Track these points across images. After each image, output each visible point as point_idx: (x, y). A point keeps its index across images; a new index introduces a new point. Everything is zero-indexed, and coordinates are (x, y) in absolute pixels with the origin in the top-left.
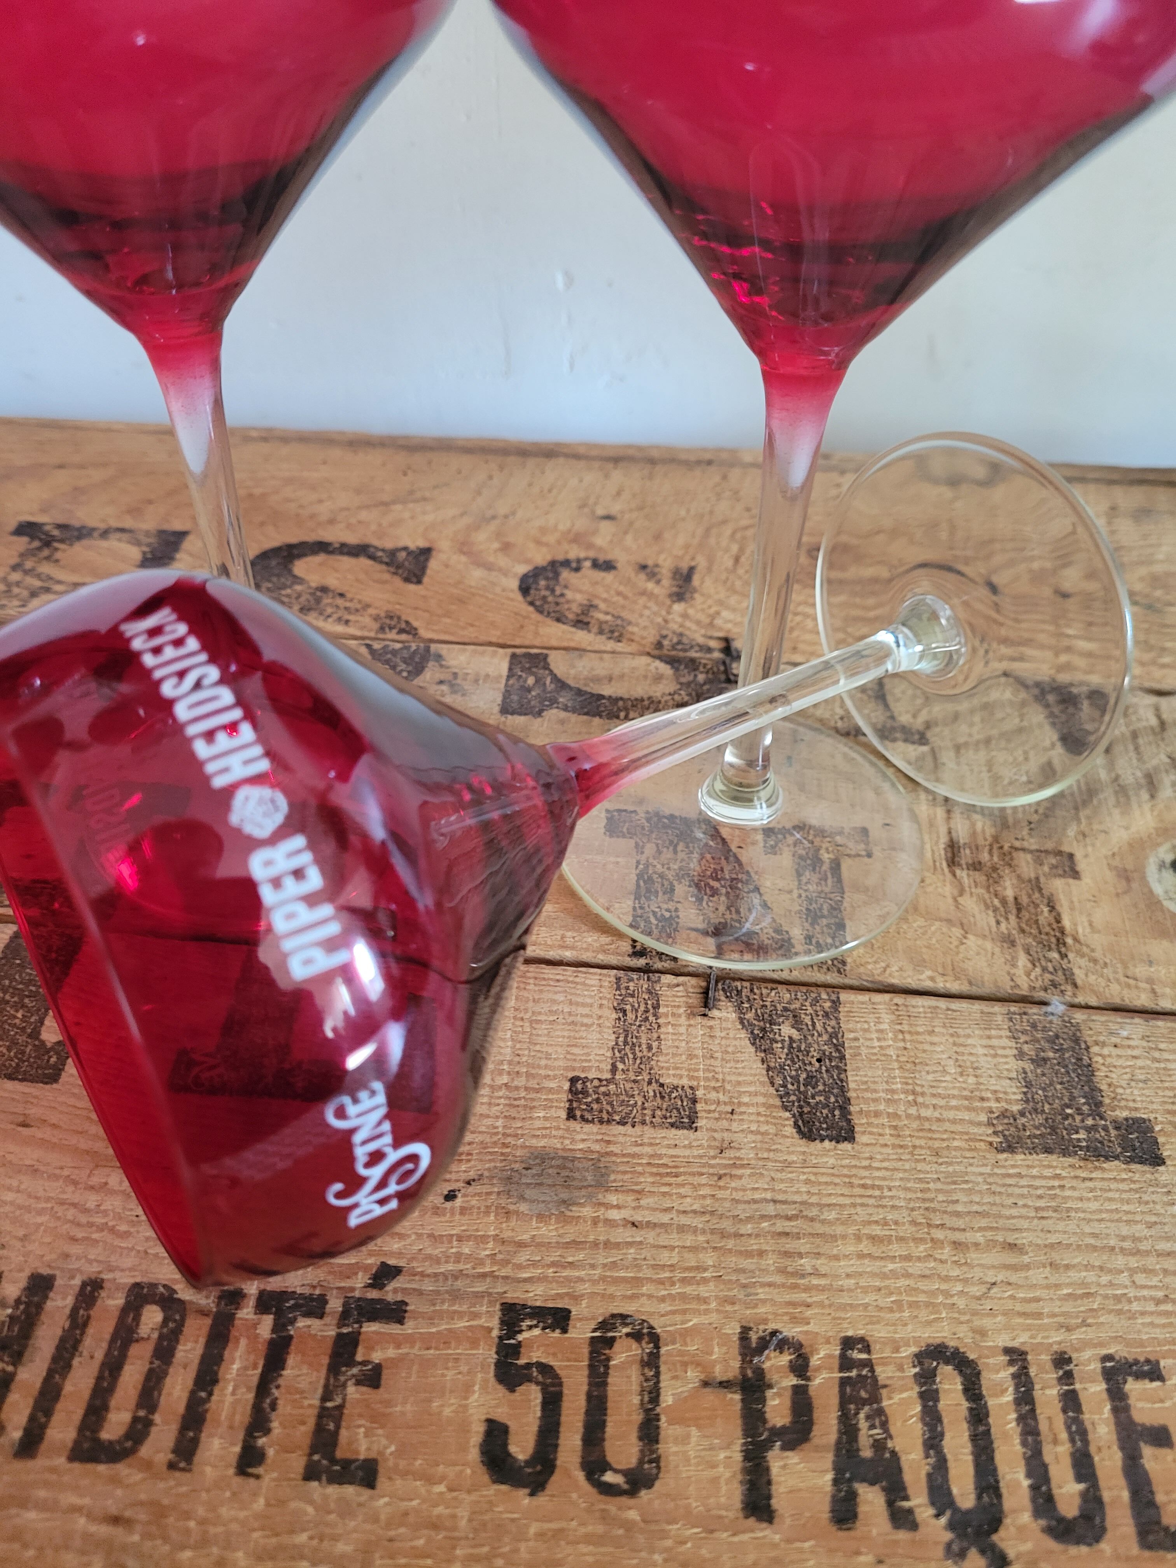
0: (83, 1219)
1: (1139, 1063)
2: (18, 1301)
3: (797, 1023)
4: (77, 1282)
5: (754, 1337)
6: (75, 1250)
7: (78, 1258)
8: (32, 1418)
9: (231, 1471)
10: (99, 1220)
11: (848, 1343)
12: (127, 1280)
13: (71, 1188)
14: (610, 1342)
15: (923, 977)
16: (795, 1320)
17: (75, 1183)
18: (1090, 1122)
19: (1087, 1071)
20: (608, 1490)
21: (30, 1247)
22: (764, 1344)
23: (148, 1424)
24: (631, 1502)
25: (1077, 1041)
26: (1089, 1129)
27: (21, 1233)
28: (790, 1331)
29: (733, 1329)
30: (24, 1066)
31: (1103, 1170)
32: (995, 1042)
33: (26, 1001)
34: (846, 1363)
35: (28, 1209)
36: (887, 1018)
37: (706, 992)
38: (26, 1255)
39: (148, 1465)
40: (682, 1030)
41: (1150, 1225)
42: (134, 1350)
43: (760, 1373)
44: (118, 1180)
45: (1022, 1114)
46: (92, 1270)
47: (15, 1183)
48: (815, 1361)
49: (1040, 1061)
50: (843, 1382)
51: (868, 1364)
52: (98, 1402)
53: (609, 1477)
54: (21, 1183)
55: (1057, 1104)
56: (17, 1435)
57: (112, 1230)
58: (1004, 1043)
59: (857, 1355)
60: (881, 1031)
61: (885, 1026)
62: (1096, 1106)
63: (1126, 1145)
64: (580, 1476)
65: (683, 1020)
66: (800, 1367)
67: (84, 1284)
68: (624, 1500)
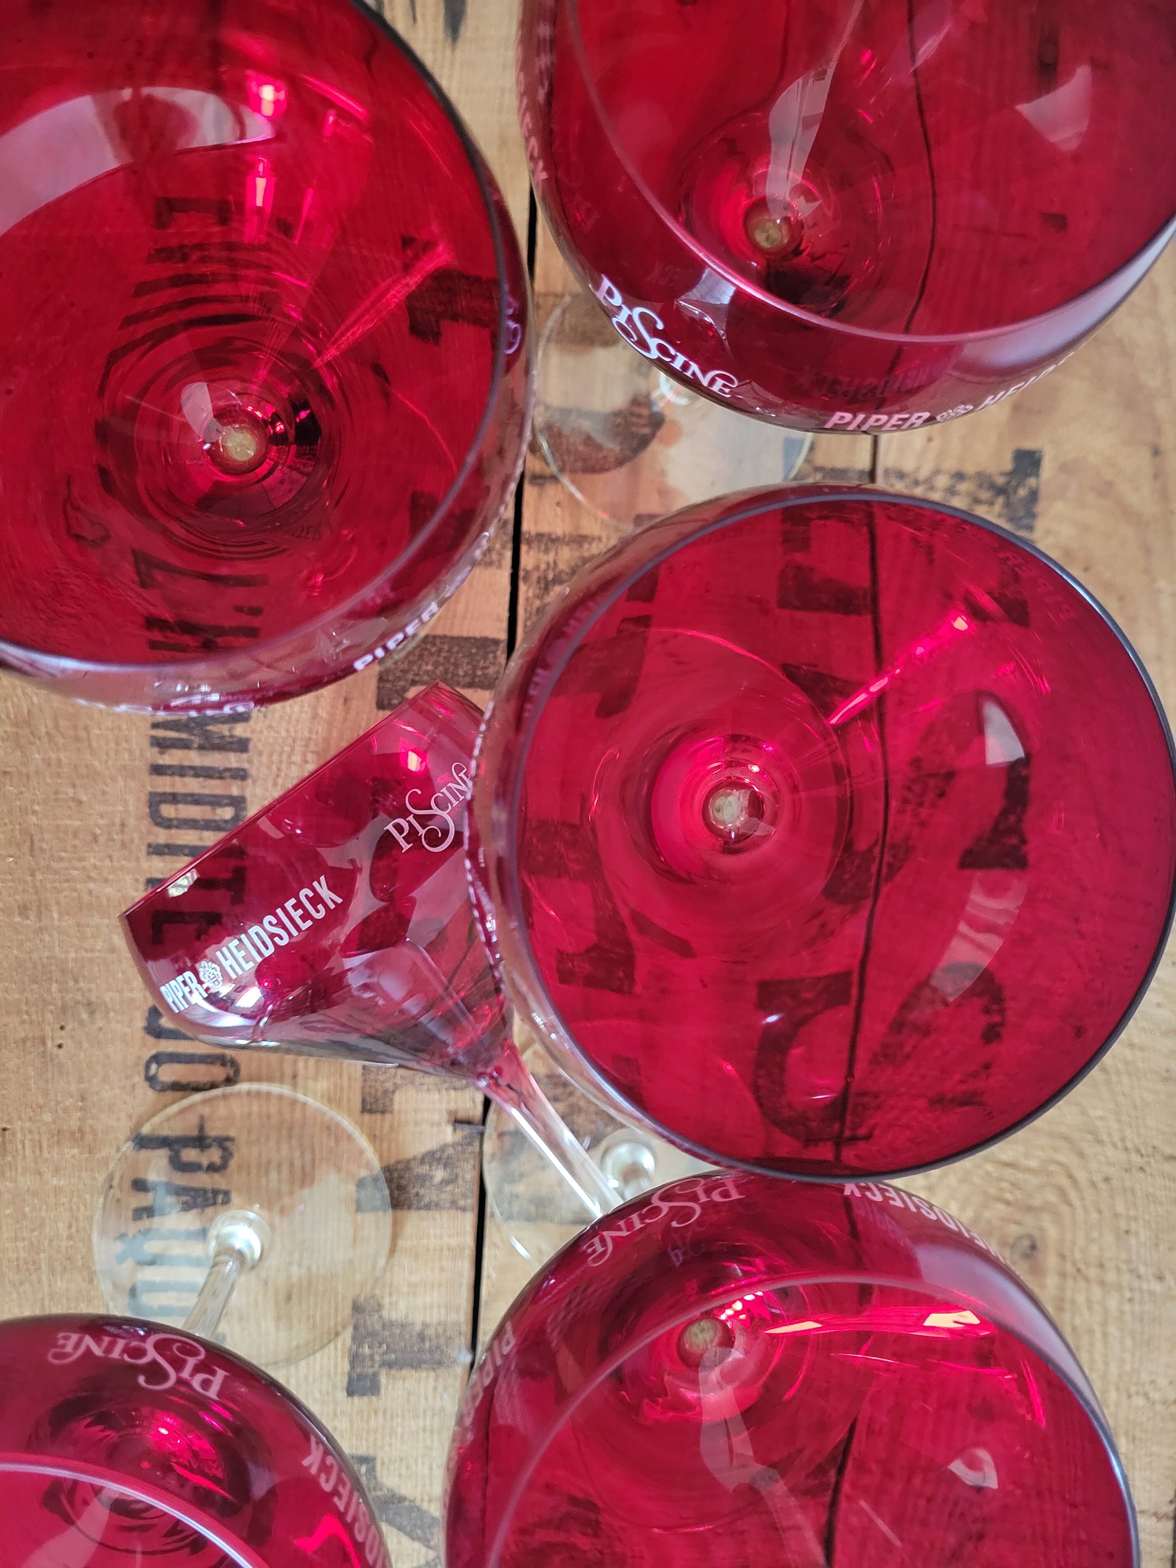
0: (284, 757)
1: (422, 1400)
2: (232, 736)
3: (445, 1182)
4: (246, 766)
5: (228, 1144)
6: (264, 759)
7: (260, 762)
8: (170, 767)
9: (149, 876)
10: (284, 767)
11: (227, 1193)
12: (248, 794)
13: (303, 743)
14: (223, 1064)
15: (491, 1270)
16: (240, 1167)
17: (307, 745)
18: (377, 1358)
19: (416, 1364)
20: (147, 1067)
21: (265, 733)
22: (225, 1149)
23: (169, 827)
24: (143, 1077)
25: (440, 1363)
26: (372, 1357)
27: (274, 724)
28: (233, 1164)
29: (232, 1133)
30: (388, 685)
31: (343, 1357)
32: (435, 1310)
33: (441, 668)
34: (215, 1192)
35: (289, 722)
36: (454, 1242)
37: (469, 1122)
38: (261, 732)
39: (149, 833)
40: (437, 1106)
41: (306, 1377)
42: (207, 809)
43: (209, 1146)
44: (311, 767)
45: (381, 1317)
46: (253, 772)
47: (306, 709)
48: (216, 1176)
49: (422, 1337)
50: (205, 1191)
51: (214, 1204)
52: (180, 798)
53: (154, 1067)
54: (306, 713)
55: (390, 1340)
56: (161, 762)
57: (278, 776)
58: (435, 1317)
59: (220, 1198)
60: (441, 1237)
61: (446, 1240)
62: (390, 1365)
63: (360, 1377)
64: (153, 1052)
65: (444, 1106)
66: (212, 1168)
67: (244, 770)
68: (143, 1074)
